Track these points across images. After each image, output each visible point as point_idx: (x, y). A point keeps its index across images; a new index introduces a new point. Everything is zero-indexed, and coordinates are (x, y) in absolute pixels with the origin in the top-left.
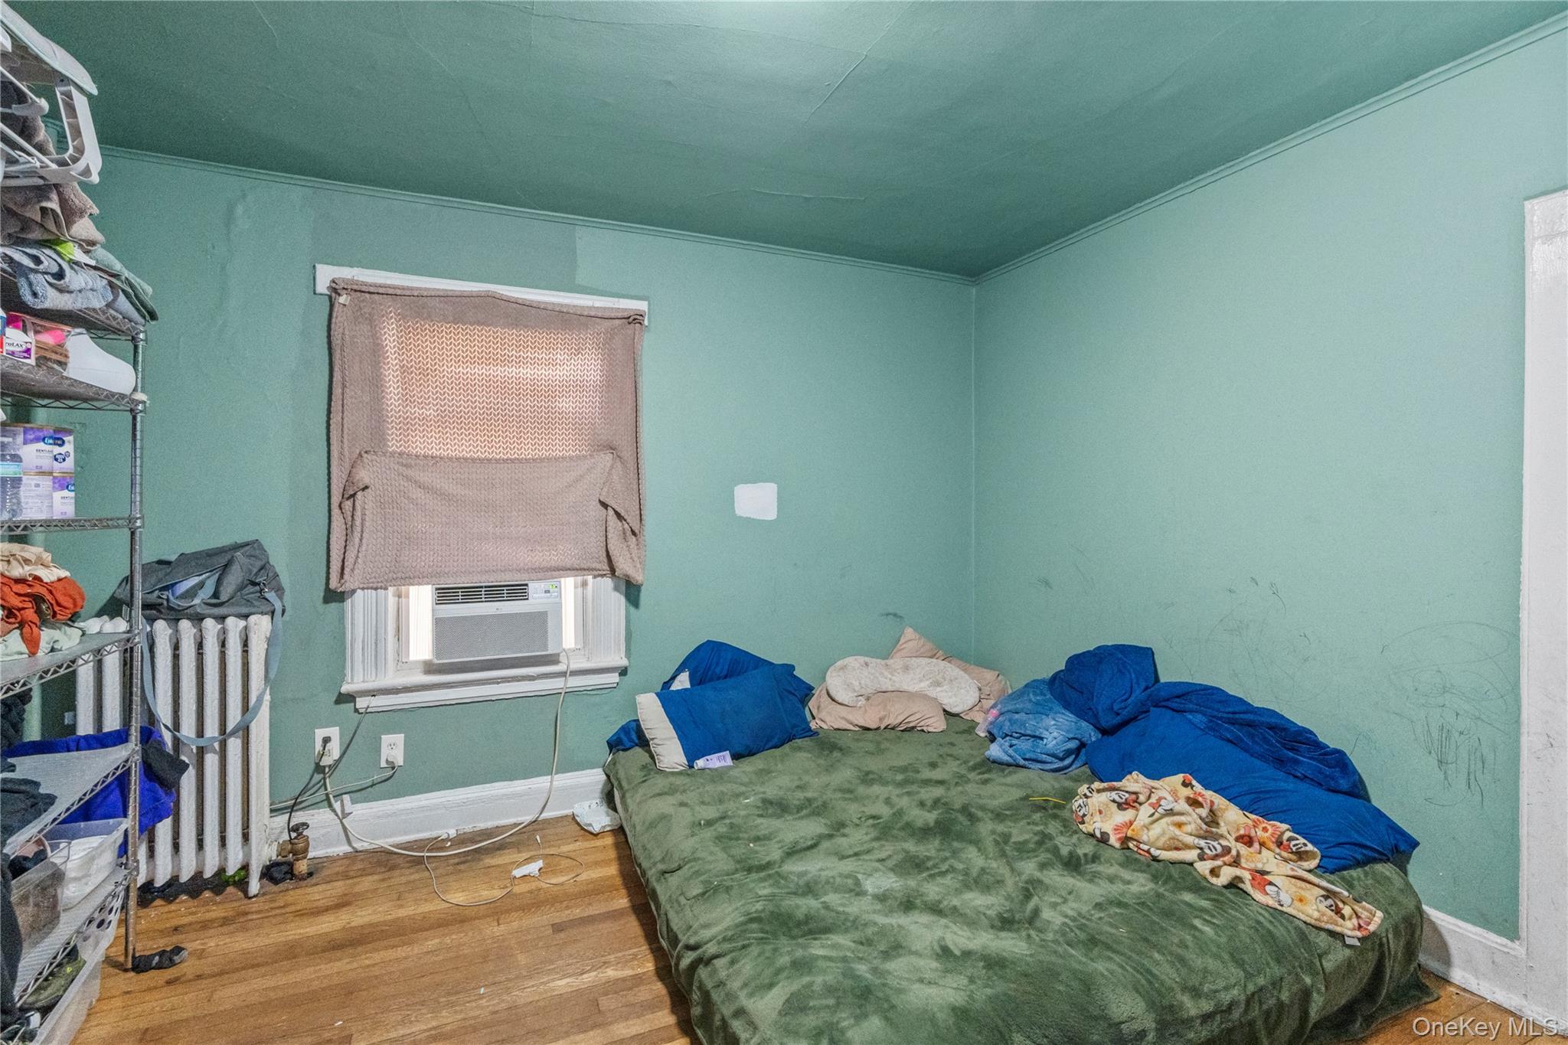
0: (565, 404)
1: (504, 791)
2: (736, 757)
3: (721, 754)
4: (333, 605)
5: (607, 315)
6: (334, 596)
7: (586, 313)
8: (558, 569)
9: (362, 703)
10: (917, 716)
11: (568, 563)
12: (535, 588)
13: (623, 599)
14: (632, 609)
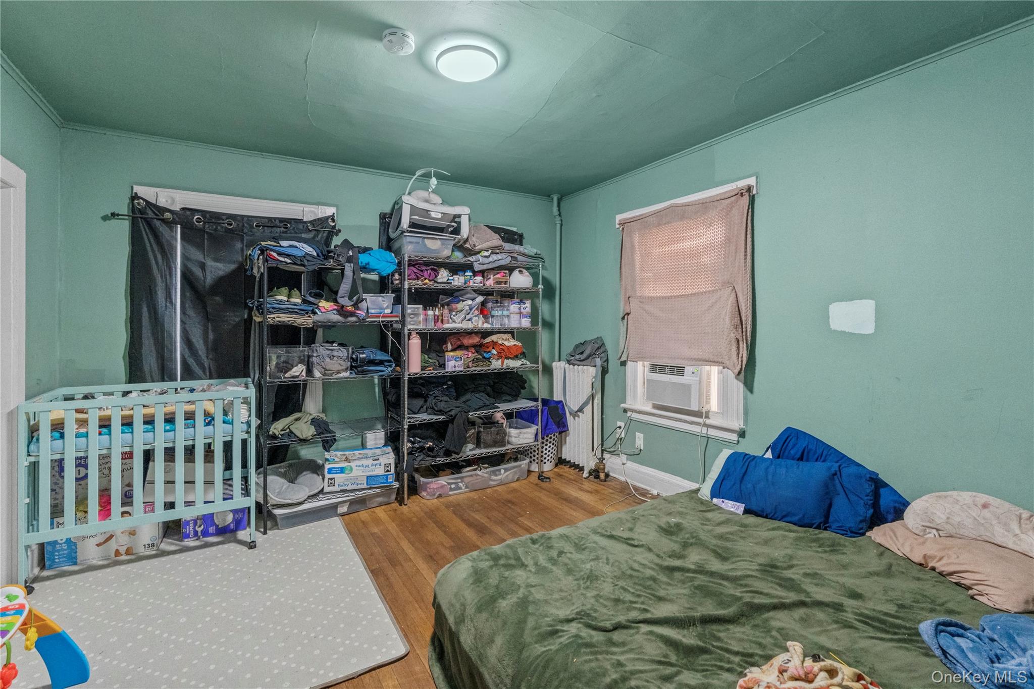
0: (706, 259)
1: (678, 482)
2: (747, 511)
3: (738, 504)
4: (623, 367)
5: (726, 196)
6: (624, 364)
7: (715, 199)
8: (700, 360)
9: (629, 414)
10: (978, 577)
11: (706, 356)
12: (688, 370)
13: (741, 385)
14: (749, 393)
